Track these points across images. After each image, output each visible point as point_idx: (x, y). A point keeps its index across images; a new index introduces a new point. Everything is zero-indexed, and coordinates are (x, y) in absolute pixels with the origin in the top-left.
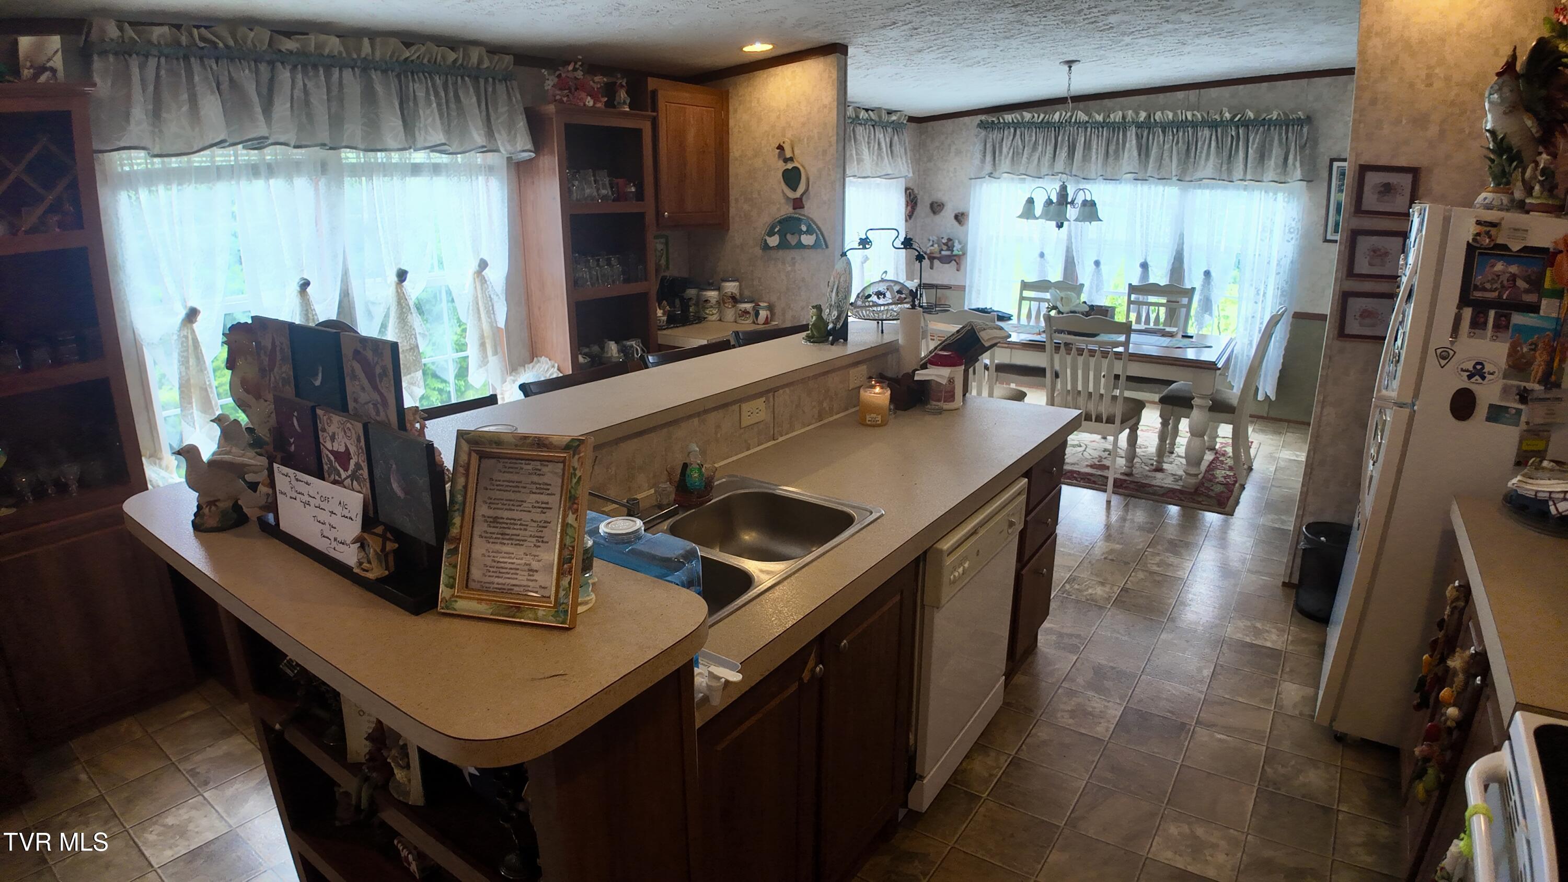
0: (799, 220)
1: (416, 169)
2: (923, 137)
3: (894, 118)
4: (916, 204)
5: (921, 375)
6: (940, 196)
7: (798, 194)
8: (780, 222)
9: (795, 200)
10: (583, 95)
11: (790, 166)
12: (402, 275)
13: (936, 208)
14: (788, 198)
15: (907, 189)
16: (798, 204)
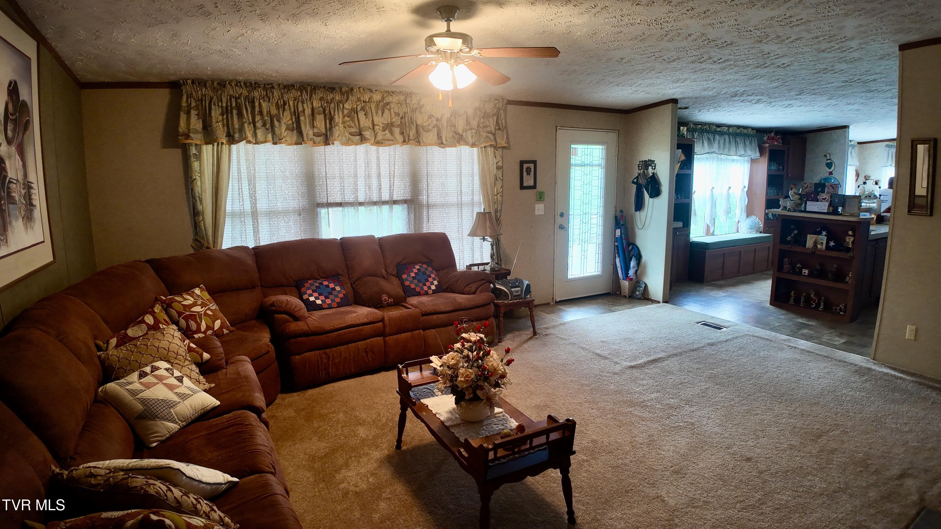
0: (831, 178)
1: (734, 160)
2: (862, 150)
3: (852, 143)
4: (858, 176)
5: (882, 214)
6: (869, 173)
7: (831, 170)
8: (824, 179)
9: (830, 172)
10: (775, 141)
11: (829, 161)
12: (730, 188)
13: (867, 178)
14: (827, 171)
15: (856, 170)
16: (831, 173)
